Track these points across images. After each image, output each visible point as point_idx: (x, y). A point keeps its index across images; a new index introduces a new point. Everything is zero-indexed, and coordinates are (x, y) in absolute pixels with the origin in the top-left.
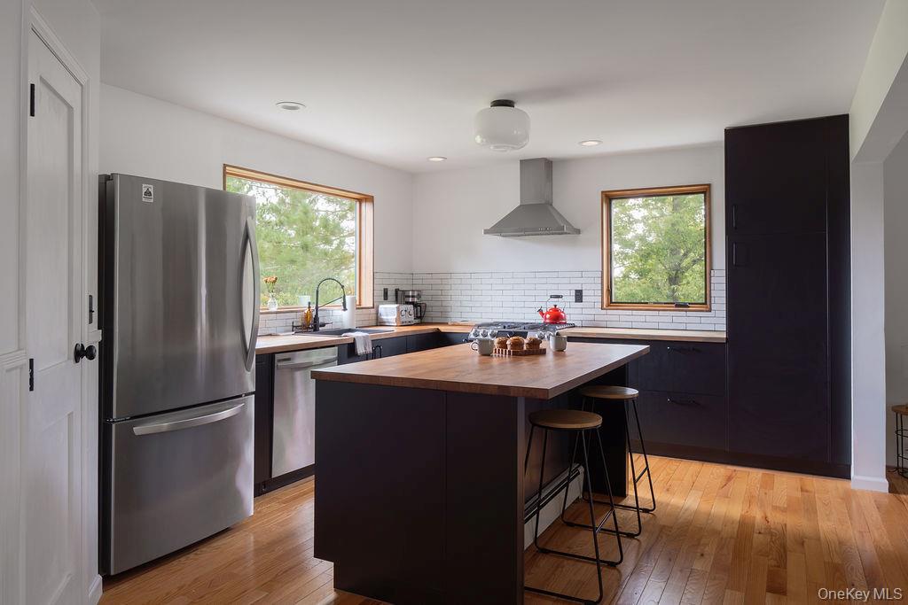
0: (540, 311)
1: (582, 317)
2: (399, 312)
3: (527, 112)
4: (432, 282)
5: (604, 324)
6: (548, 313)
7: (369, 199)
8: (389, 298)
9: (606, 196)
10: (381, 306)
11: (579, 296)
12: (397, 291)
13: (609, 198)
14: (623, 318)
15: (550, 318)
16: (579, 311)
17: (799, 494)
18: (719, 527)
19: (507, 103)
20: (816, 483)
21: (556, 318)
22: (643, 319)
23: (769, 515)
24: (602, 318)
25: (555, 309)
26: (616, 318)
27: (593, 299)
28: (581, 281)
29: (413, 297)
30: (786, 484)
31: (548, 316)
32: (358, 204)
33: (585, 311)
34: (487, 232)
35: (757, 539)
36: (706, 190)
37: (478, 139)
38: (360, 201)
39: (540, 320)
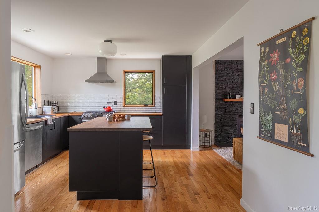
0: (104, 108)
1: (116, 109)
2: (52, 109)
3: (116, 44)
4: (61, 98)
5: (124, 111)
6: (107, 108)
7: (39, 67)
8: (46, 104)
9: (124, 72)
10: (44, 107)
11: (116, 103)
12: (48, 101)
13: (125, 72)
14: (129, 109)
15: (108, 110)
16: (116, 108)
17: (182, 154)
18: (170, 164)
19: (110, 41)
20: (184, 151)
21: (109, 110)
22: (135, 109)
23: (179, 159)
24: (123, 109)
25: (109, 107)
26: (127, 109)
27: (120, 104)
28: (117, 98)
29: (55, 103)
30: (178, 152)
31: (107, 109)
32: (34, 68)
33: (117, 108)
34: (86, 81)
35: (180, 165)
36: (153, 72)
37: (100, 51)
38: (35, 67)
39: (104, 111)
